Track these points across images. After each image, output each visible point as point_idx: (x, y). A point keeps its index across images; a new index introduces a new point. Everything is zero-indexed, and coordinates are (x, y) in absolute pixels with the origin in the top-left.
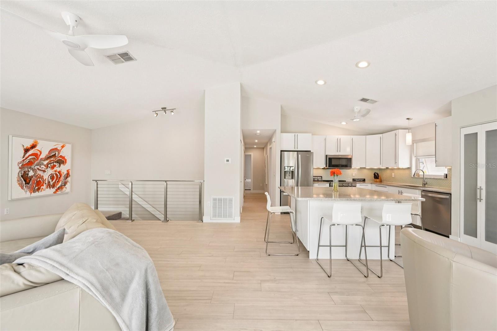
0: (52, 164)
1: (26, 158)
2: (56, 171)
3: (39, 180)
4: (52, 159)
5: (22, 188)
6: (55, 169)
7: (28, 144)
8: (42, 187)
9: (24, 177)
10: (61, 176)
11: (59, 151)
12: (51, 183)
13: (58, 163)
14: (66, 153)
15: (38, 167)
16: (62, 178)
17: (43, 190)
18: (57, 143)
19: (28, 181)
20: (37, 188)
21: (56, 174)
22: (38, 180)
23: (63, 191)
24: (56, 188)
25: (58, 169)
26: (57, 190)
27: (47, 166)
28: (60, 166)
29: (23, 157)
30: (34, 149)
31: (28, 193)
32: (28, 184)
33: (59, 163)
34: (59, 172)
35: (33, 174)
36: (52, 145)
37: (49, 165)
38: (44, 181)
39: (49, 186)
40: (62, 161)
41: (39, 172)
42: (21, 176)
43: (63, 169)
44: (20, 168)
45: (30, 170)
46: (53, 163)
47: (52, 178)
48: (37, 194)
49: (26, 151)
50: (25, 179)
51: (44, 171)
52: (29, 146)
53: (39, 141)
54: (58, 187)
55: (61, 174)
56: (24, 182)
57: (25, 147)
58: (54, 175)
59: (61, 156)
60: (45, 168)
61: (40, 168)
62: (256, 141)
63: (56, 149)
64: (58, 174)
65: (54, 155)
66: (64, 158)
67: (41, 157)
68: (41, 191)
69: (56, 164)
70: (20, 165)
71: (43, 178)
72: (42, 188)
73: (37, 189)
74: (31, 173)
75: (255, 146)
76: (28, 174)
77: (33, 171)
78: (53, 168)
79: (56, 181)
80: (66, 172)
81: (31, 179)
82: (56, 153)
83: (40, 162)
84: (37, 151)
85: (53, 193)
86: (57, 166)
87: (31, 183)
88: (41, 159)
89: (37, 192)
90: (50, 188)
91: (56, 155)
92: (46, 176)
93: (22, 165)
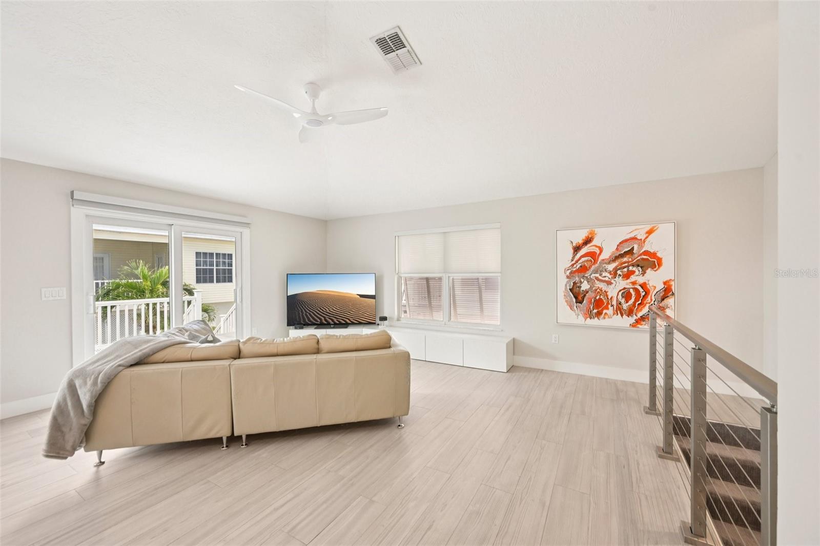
0: (626, 270)
1: (577, 262)
2: (634, 283)
3: (600, 299)
4: (625, 259)
5: (571, 309)
6: (633, 278)
7: (579, 238)
8: (605, 311)
9: (575, 290)
10: (647, 293)
11: (642, 242)
12: (625, 306)
13: (640, 269)
14: (658, 244)
15: (597, 275)
16: (652, 298)
17: (607, 317)
18: (634, 228)
19: (580, 298)
20: (595, 311)
21: (636, 290)
22: (598, 298)
24: (635, 317)
25: (641, 280)
26: (638, 321)
27: (614, 274)
28: (644, 273)
29: (572, 260)
30: (588, 245)
31: (581, 318)
32: (581, 302)
33: (641, 267)
34: (643, 286)
35: (588, 287)
36: (624, 233)
37: (619, 272)
38: (609, 300)
39: (619, 310)
40: (651, 262)
41: (603, 286)
42: (570, 289)
43: (655, 279)
44: (568, 277)
45: (582, 280)
46: (628, 267)
47: (627, 296)
48: (595, 322)
49: (577, 249)
50: (578, 296)
51: (609, 283)
52: (581, 242)
53: (596, 230)
54: (640, 314)
55: (649, 291)
56: (574, 300)
57: (574, 245)
58: (631, 291)
59: (646, 253)
60: (610, 277)
61: (600, 278)
63: (634, 239)
64: (641, 290)
65: (630, 252)
66: (654, 255)
67: (601, 257)
68: (604, 318)
69: (634, 269)
70: (568, 273)
71: (607, 296)
72: (606, 313)
73: (596, 314)
74: (585, 286)
76: (580, 287)
77: (588, 282)
78: (627, 276)
79: (634, 303)
80: (660, 286)
81: (585, 295)
82: (633, 248)
83: (599, 267)
84: (594, 248)
85: (629, 326)
86: (637, 273)
87: (584, 302)
88: (603, 260)
89: (596, 319)
90: (622, 315)
91: (635, 251)
92: (614, 291)
93: (571, 273)
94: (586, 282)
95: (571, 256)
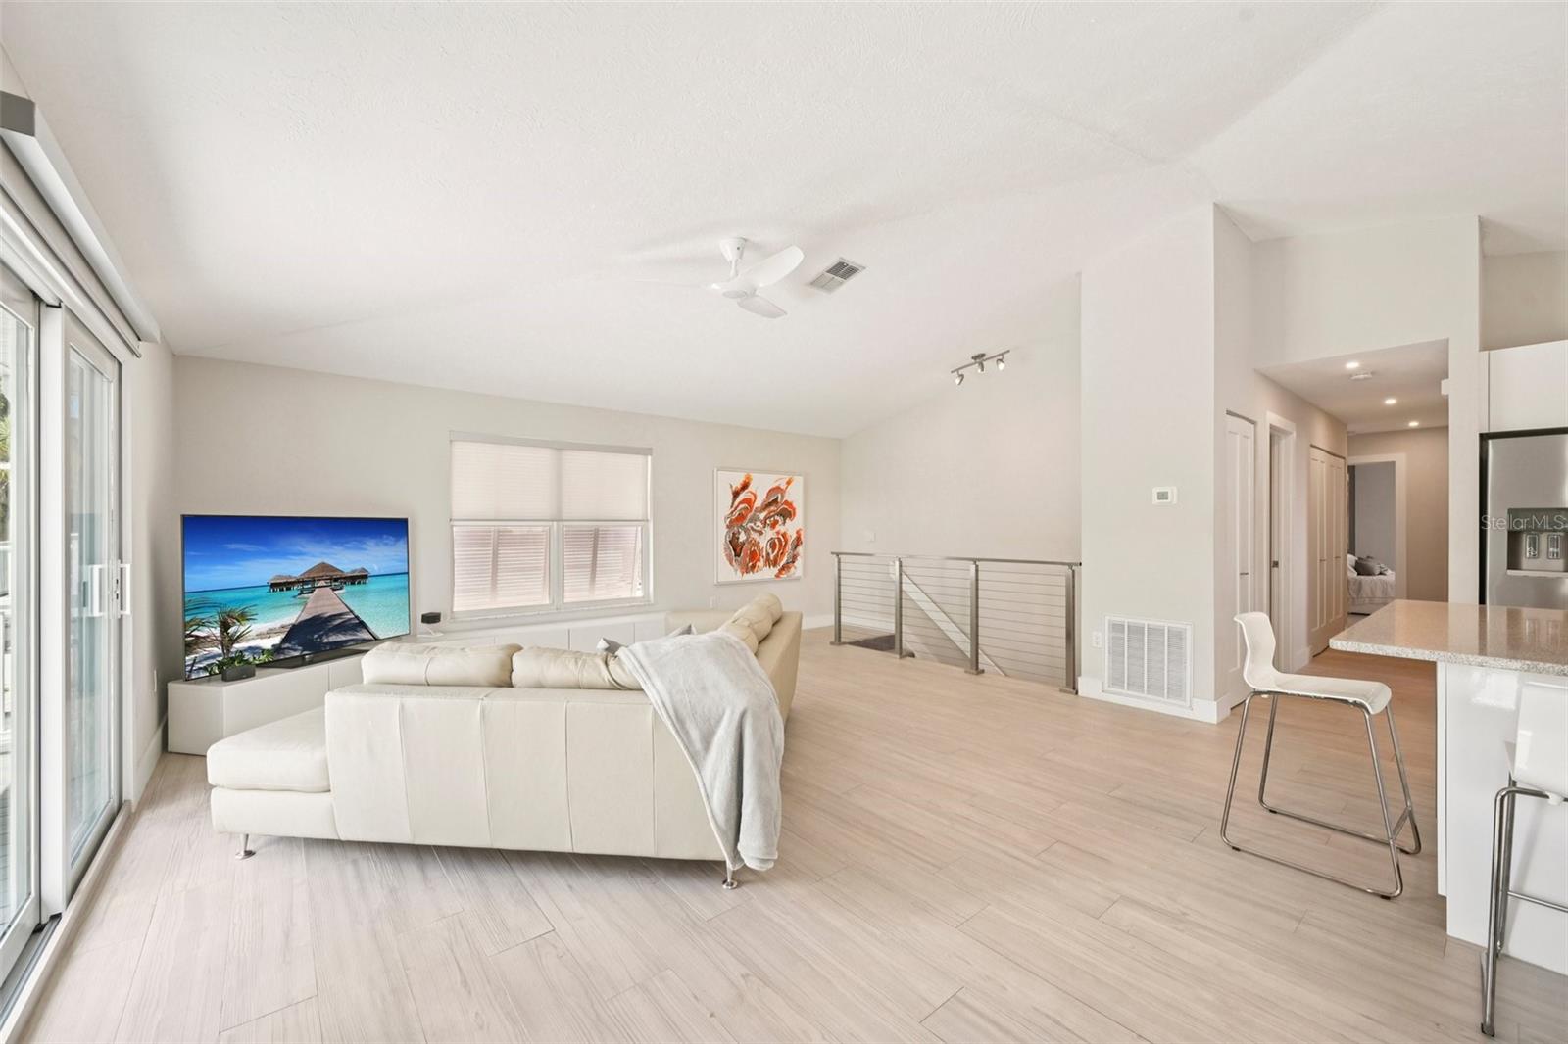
0: (773, 519)
1: (736, 509)
2: (778, 533)
3: (754, 550)
4: (772, 508)
5: (731, 563)
6: (778, 528)
7: (738, 485)
8: (758, 564)
9: (733, 542)
10: (786, 542)
11: (783, 492)
12: (772, 557)
13: (782, 518)
14: (794, 495)
15: (752, 524)
16: (789, 547)
17: (759, 569)
18: (780, 476)
19: (738, 551)
20: (750, 564)
21: (779, 539)
22: (752, 549)
23: (789, 574)
24: (779, 567)
25: (782, 529)
26: (780, 571)
27: (765, 523)
28: (784, 523)
29: (732, 507)
30: (745, 491)
31: (739, 573)
32: (739, 556)
34: (784, 535)
35: (745, 538)
36: (772, 482)
37: (768, 522)
38: (761, 551)
39: (769, 562)
40: (787, 513)
41: (754, 535)
42: (730, 541)
43: (790, 528)
44: (728, 527)
45: (740, 530)
46: (773, 516)
47: (773, 546)
48: (751, 576)
49: (736, 494)
50: (735, 547)
51: (761, 533)
52: (739, 486)
53: (752, 476)
54: (782, 564)
56: (733, 553)
57: (733, 489)
58: (777, 541)
59: (786, 503)
60: (762, 526)
61: (755, 527)
62: (1391, 401)
63: (778, 488)
64: (783, 540)
65: (776, 501)
66: (790, 505)
67: (756, 505)
68: (757, 571)
69: (779, 518)
70: (728, 521)
71: (760, 547)
72: (759, 566)
73: (751, 567)
74: (742, 537)
75: (1414, 424)
76: (738, 538)
77: (745, 532)
78: (773, 526)
79: (778, 553)
80: (794, 536)
81: (742, 548)
82: (777, 498)
83: (754, 515)
84: (750, 494)
85: (774, 576)
86: (780, 522)
87: (742, 555)
88: (757, 508)
89: (751, 573)
90: (770, 566)
91: (779, 500)
92: (764, 542)
93: (730, 522)
94: (743, 532)
95: (730, 504)
